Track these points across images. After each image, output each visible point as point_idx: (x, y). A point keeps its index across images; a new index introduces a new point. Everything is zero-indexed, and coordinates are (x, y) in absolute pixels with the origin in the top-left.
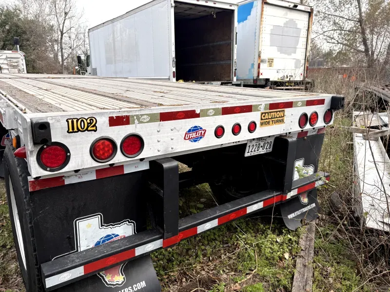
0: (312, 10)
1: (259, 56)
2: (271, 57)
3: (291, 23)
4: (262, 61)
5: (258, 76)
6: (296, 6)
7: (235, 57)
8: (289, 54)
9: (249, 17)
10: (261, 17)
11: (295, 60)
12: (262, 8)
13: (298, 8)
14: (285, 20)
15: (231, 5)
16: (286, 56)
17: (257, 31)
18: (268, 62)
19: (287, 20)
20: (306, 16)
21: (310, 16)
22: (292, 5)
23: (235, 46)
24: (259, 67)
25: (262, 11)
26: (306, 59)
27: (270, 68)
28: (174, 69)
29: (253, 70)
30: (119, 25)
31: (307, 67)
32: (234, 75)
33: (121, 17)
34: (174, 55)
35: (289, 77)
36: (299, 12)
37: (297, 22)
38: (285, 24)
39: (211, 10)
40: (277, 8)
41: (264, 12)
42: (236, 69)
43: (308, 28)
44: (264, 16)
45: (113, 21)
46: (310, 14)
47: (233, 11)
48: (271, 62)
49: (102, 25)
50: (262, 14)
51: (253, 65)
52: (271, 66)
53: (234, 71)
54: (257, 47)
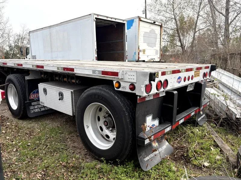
0: (162, 24)
1: (139, 48)
2: (144, 48)
3: (152, 31)
4: (140, 51)
5: (139, 59)
6: (155, 22)
7: (126, 49)
8: (153, 47)
9: (131, 27)
10: (139, 28)
11: (155, 50)
12: (139, 23)
13: (155, 23)
14: (150, 30)
15: (123, 21)
16: (151, 48)
17: (137, 35)
18: (143, 51)
19: (151, 29)
20: (159, 28)
21: (161, 28)
22: (153, 22)
23: (126, 43)
24: (139, 54)
25: (139, 24)
26: (161, 50)
27: (144, 55)
28: (96, 56)
29: (135, 56)
30: (54, 30)
31: (161, 54)
32: (126, 59)
33: (57, 25)
34: (96, 48)
35: (153, 60)
36: (156, 25)
37: (155, 30)
38: (150, 31)
39: (113, 23)
40: (146, 23)
41: (140, 25)
42: (127, 56)
43: (161, 34)
44: (140, 27)
45: (50, 27)
46: (161, 26)
47: (124, 24)
48: (144, 51)
49: (41, 30)
50: (139, 26)
51: (135, 53)
52: (144, 54)
53: (126, 56)
54: (137, 43)
